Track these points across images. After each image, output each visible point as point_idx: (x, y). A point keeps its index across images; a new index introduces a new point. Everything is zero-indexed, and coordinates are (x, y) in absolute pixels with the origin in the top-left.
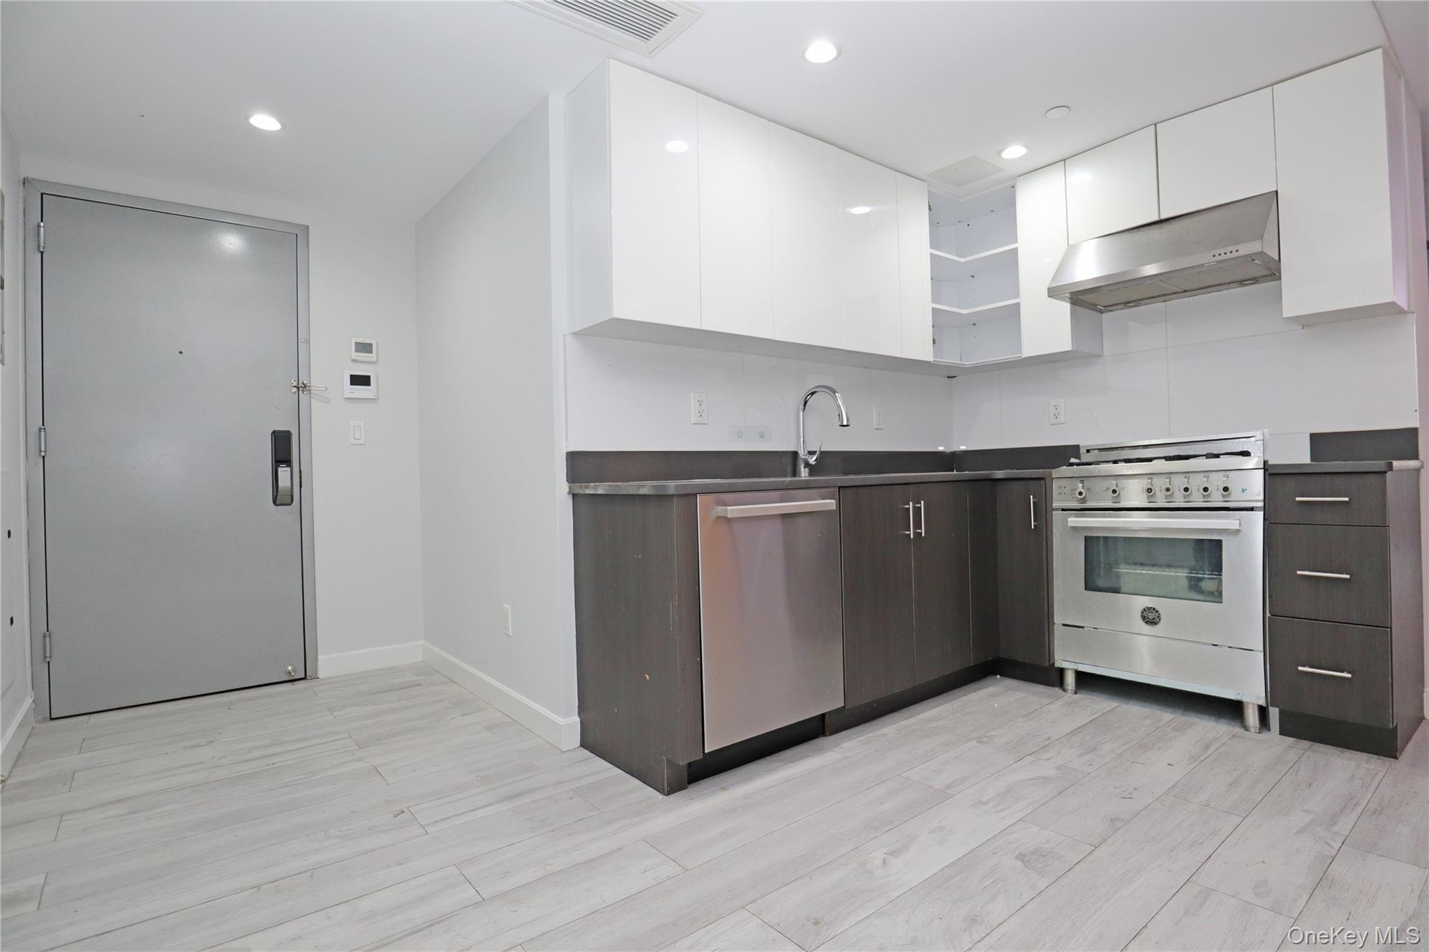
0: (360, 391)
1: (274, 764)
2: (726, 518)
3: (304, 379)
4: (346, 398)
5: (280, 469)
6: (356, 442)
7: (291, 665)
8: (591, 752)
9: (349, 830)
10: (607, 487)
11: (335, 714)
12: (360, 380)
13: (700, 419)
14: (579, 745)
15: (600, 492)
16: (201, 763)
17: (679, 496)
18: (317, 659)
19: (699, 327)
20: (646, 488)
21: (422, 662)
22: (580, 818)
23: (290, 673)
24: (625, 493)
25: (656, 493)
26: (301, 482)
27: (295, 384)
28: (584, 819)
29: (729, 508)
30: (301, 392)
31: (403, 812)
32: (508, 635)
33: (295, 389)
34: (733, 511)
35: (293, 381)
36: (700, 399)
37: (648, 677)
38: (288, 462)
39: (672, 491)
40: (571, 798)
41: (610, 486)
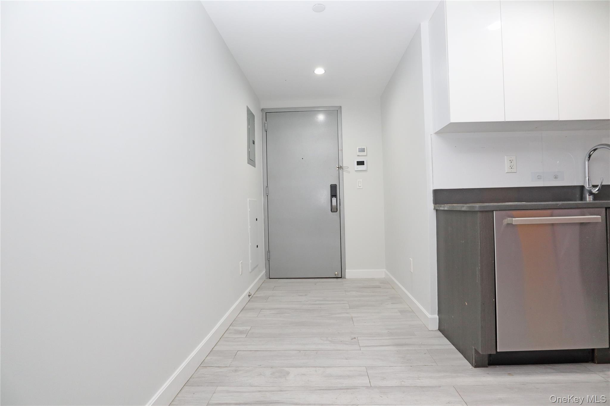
0: (361, 167)
1: (321, 307)
2: (512, 224)
3: (341, 164)
4: (356, 171)
5: (333, 199)
6: (359, 188)
7: (337, 272)
8: (443, 334)
9: (335, 339)
10: (449, 207)
11: (346, 293)
12: (360, 163)
13: (512, 170)
14: (438, 329)
15: (446, 209)
16: (301, 302)
17: (480, 211)
18: (345, 271)
19: (503, 120)
20: (465, 207)
21: (384, 278)
22: (426, 364)
23: (336, 275)
24: (456, 210)
25: (470, 210)
26: (340, 203)
27: (338, 166)
28: (427, 365)
29: (513, 219)
30: (340, 169)
31: (355, 338)
32: (411, 272)
33: (338, 168)
34: (517, 221)
35: (337, 166)
36: (511, 159)
37: (467, 304)
38: (335, 196)
39: (477, 209)
40: (425, 354)
41: (450, 206)
